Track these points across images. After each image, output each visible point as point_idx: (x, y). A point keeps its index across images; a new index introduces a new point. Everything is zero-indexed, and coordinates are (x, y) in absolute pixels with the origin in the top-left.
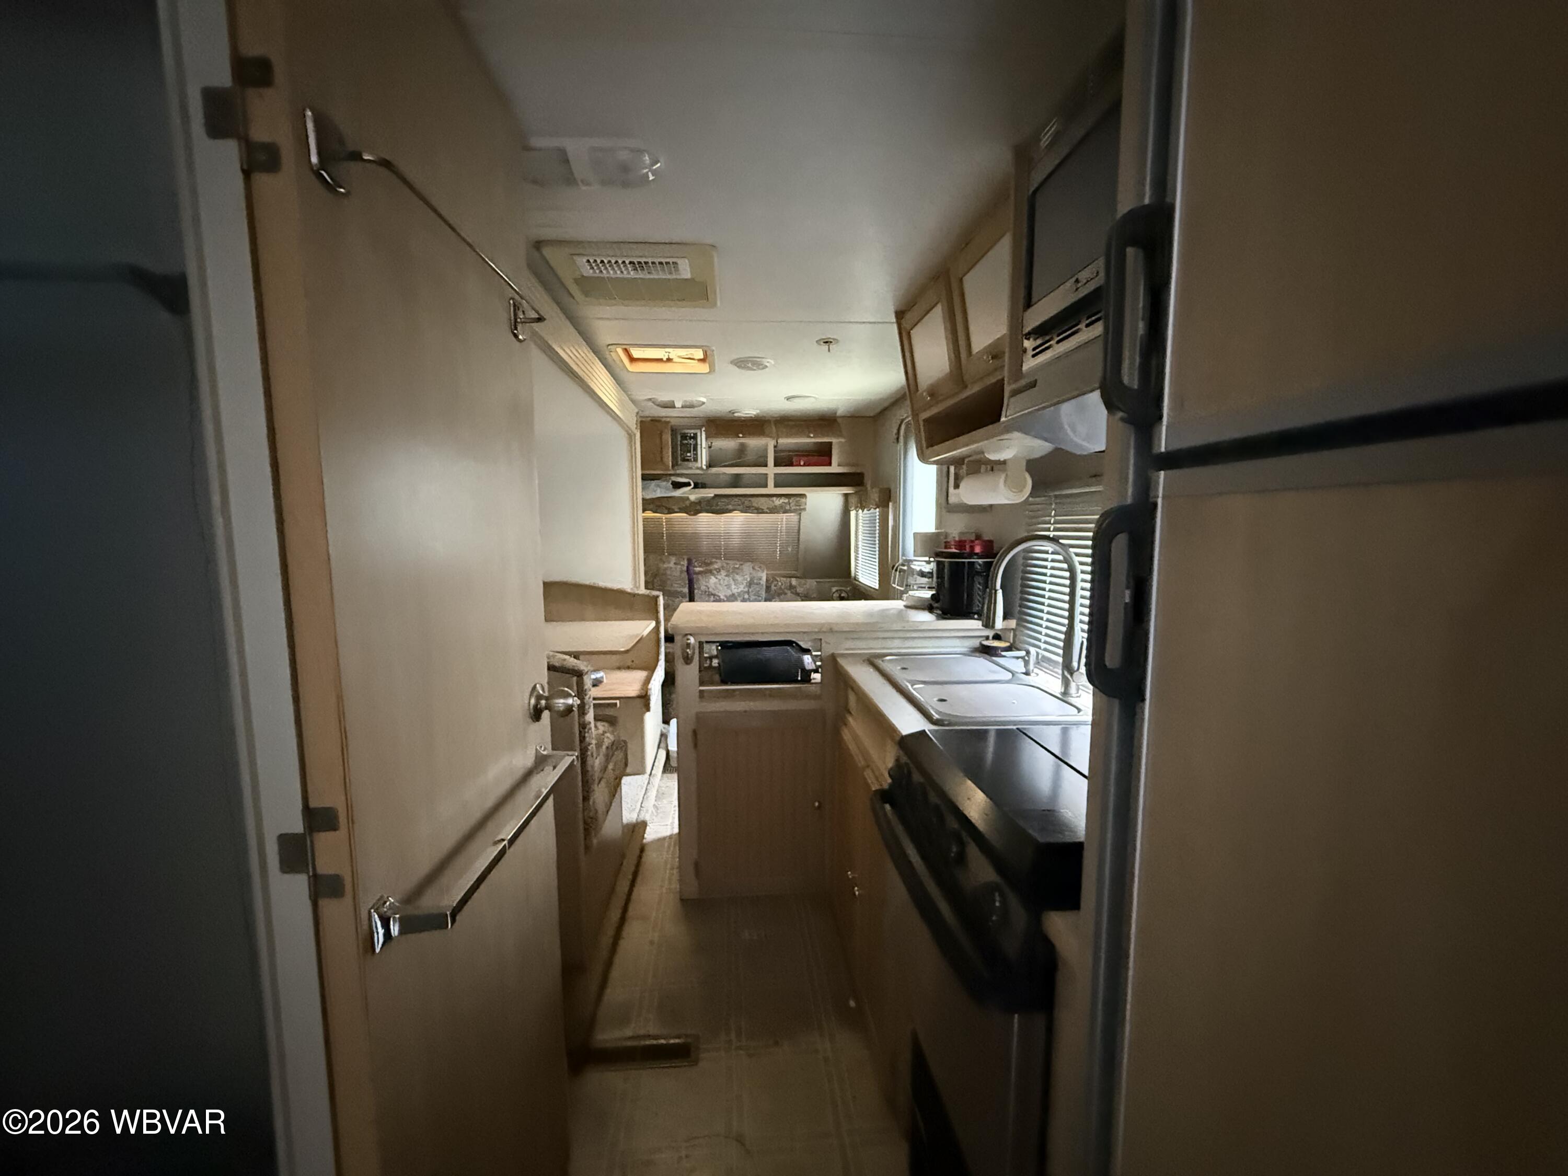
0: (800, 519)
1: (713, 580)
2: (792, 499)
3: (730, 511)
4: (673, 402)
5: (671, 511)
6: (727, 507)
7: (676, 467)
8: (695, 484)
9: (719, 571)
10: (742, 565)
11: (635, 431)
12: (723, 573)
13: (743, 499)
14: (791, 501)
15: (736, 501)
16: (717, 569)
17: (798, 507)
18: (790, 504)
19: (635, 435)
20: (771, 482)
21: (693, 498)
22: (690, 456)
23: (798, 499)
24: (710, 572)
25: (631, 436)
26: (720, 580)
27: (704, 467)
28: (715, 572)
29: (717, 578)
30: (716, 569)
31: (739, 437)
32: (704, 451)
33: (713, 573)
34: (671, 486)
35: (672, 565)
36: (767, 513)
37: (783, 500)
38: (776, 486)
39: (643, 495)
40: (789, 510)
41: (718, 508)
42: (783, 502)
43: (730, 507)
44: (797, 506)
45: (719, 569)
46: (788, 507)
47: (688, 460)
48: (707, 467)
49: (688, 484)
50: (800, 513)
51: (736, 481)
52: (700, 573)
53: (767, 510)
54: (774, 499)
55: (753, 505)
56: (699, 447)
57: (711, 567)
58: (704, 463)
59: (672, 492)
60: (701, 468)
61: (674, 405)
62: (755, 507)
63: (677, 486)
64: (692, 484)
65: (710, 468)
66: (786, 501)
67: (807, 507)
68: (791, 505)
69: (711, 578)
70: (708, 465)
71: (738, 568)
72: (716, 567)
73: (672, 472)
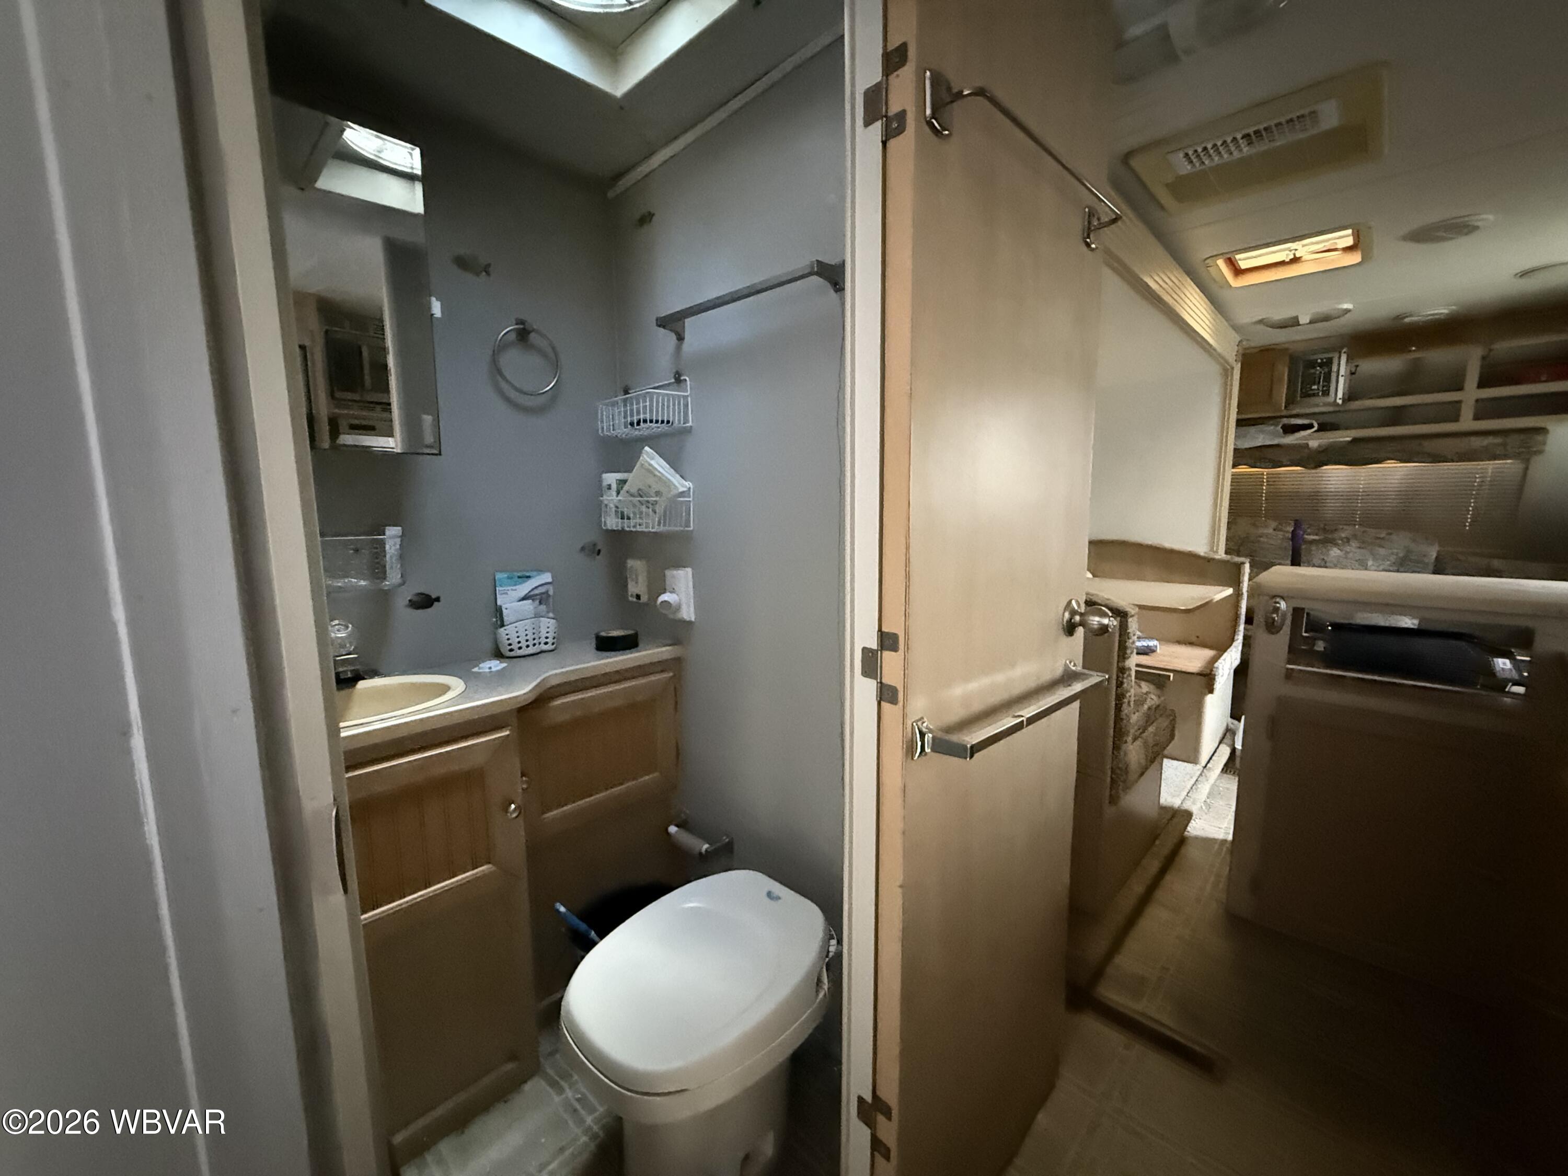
0: (1527, 467)
2: (1514, 436)
3: (1380, 461)
4: (1296, 318)
5: (1279, 464)
6: (1375, 455)
7: (1291, 406)
8: (1318, 424)
9: (1346, 540)
10: (1390, 534)
11: (1234, 364)
12: (1354, 544)
13: (1406, 442)
14: (1510, 440)
15: (1390, 446)
16: (1344, 538)
17: (1524, 450)
18: (1505, 445)
19: (1233, 368)
20: (1467, 412)
21: (1314, 444)
22: (1318, 389)
23: (1526, 436)
24: (1333, 542)
25: (1227, 372)
26: (1347, 553)
27: (1340, 402)
28: (1340, 542)
29: (1341, 550)
30: (1342, 539)
31: (1410, 351)
32: (1341, 380)
33: (1337, 544)
34: (1281, 431)
35: (1271, 531)
36: (1454, 461)
37: (1490, 439)
38: (1478, 418)
39: (1235, 444)
40: (1504, 454)
41: (1359, 457)
42: (1490, 444)
43: (1381, 455)
44: (1524, 447)
45: (1347, 538)
46: (1500, 450)
47: (1314, 395)
48: (1343, 401)
49: (1310, 426)
50: (1529, 459)
51: (1396, 416)
52: (1312, 542)
53: (1455, 457)
54: (1472, 438)
55: (1426, 450)
56: (1334, 375)
57: (1336, 535)
58: (1340, 395)
59: (1283, 437)
60: (1335, 403)
61: (1298, 322)
62: (1430, 454)
63: (1290, 430)
64: (1316, 425)
65: (1350, 402)
66: (1500, 440)
67: (1548, 448)
68: (1510, 446)
70: (1346, 397)
71: (1383, 539)
72: (1343, 535)
73: (1285, 413)
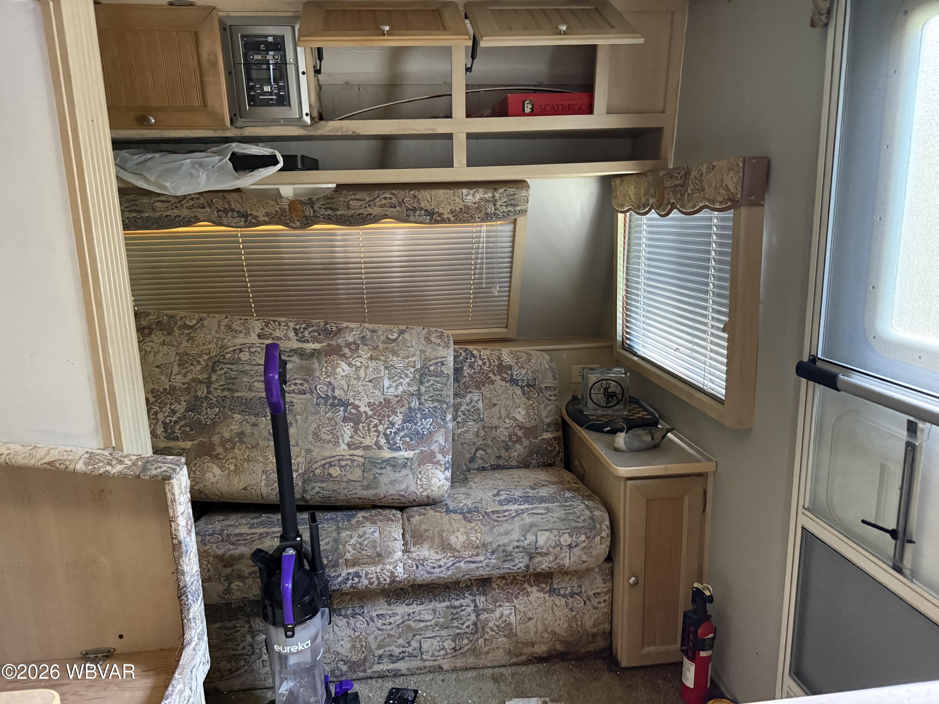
0: (514, 231)
1: (343, 369)
2: (501, 191)
3: (376, 219)
5: (251, 221)
6: (370, 210)
7: (240, 122)
8: (283, 156)
9: (354, 347)
10: (402, 332)
12: (365, 352)
13: (400, 193)
14: (497, 195)
15: (385, 198)
16: (351, 344)
17: (510, 208)
18: (495, 202)
20: (461, 154)
21: (287, 191)
22: (271, 93)
23: (512, 191)
24: (338, 351)
26: (358, 368)
27: (308, 119)
28: (347, 350)
29: (349, 365)
30: (348, 345)
32: (303, 79)
33: (344, 355)
34: (231, 165)
36: (449, 221)
37: (480, 194)
38: (470, 164)
40: (495, 214)
41: (351, 213)
42: (481, 199)
43: (375, 211)
44: (512, 205)
45: (354, 343)
46: (491, 209)
47: (267, 103)
48: (312, 119)
49: (271, 161)
50: (515, 220)
51: (385, 154)
53: (450, 216)
54: (465, 191)
55: (422, 205)
56: (291, 70)
57: (341, 340)
58: (306, 109)
59: (237, 179)
60: (299, 122)
62: (426, 210)
63: (244, 164)
64: (281, 159)
65: (322, 123)
66: (489, 195)
67: (531, 207)
68: (499, 203)
69: (338, 365)
70: (315, 114)
71: (396, 339)
72: (351, 339)
73: (231, 133)
